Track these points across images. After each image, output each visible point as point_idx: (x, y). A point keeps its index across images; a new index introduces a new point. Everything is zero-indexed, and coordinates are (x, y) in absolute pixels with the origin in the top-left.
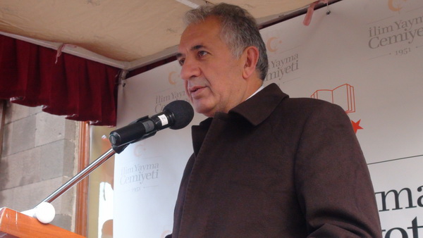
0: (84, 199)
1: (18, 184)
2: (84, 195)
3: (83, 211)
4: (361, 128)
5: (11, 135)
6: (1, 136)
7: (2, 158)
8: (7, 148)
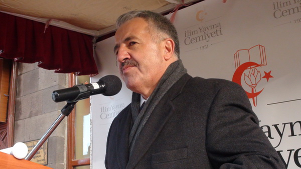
0: (73, 126)
1: (28, 116)
2: (73, 123)
4: (272, 77)
5: (22, 82)
6: (16, 84)
7: (17, 99)
8: (20, 92)
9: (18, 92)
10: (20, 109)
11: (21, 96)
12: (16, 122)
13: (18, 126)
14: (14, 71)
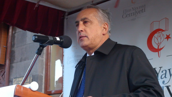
1: (19, 61)
2: (48, 66)
5: (16, 38)
6: (12, 39)
7: (12, 49)
8: (14, 44)
10: (14, 56)
11: (15, 47)
12: (11, 65)
13: (13, 67)
14: (10, 30)
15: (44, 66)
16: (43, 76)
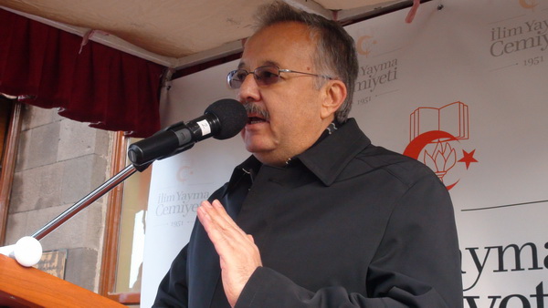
0: (114, 231)
1: (33, 207)
2: (115, 226)
3: (113, 245)
4: (475, 161)
5: (28, 144)
6: (17, 146)
7: (16, 174)
8: (22, 161)
9: (18, 161)
10: (21, 193)
11: (24, 168)
12: (10, 216)
13: (14, 223)
14: (15, 122)
15: (104, 226)
16: (97, 253)
